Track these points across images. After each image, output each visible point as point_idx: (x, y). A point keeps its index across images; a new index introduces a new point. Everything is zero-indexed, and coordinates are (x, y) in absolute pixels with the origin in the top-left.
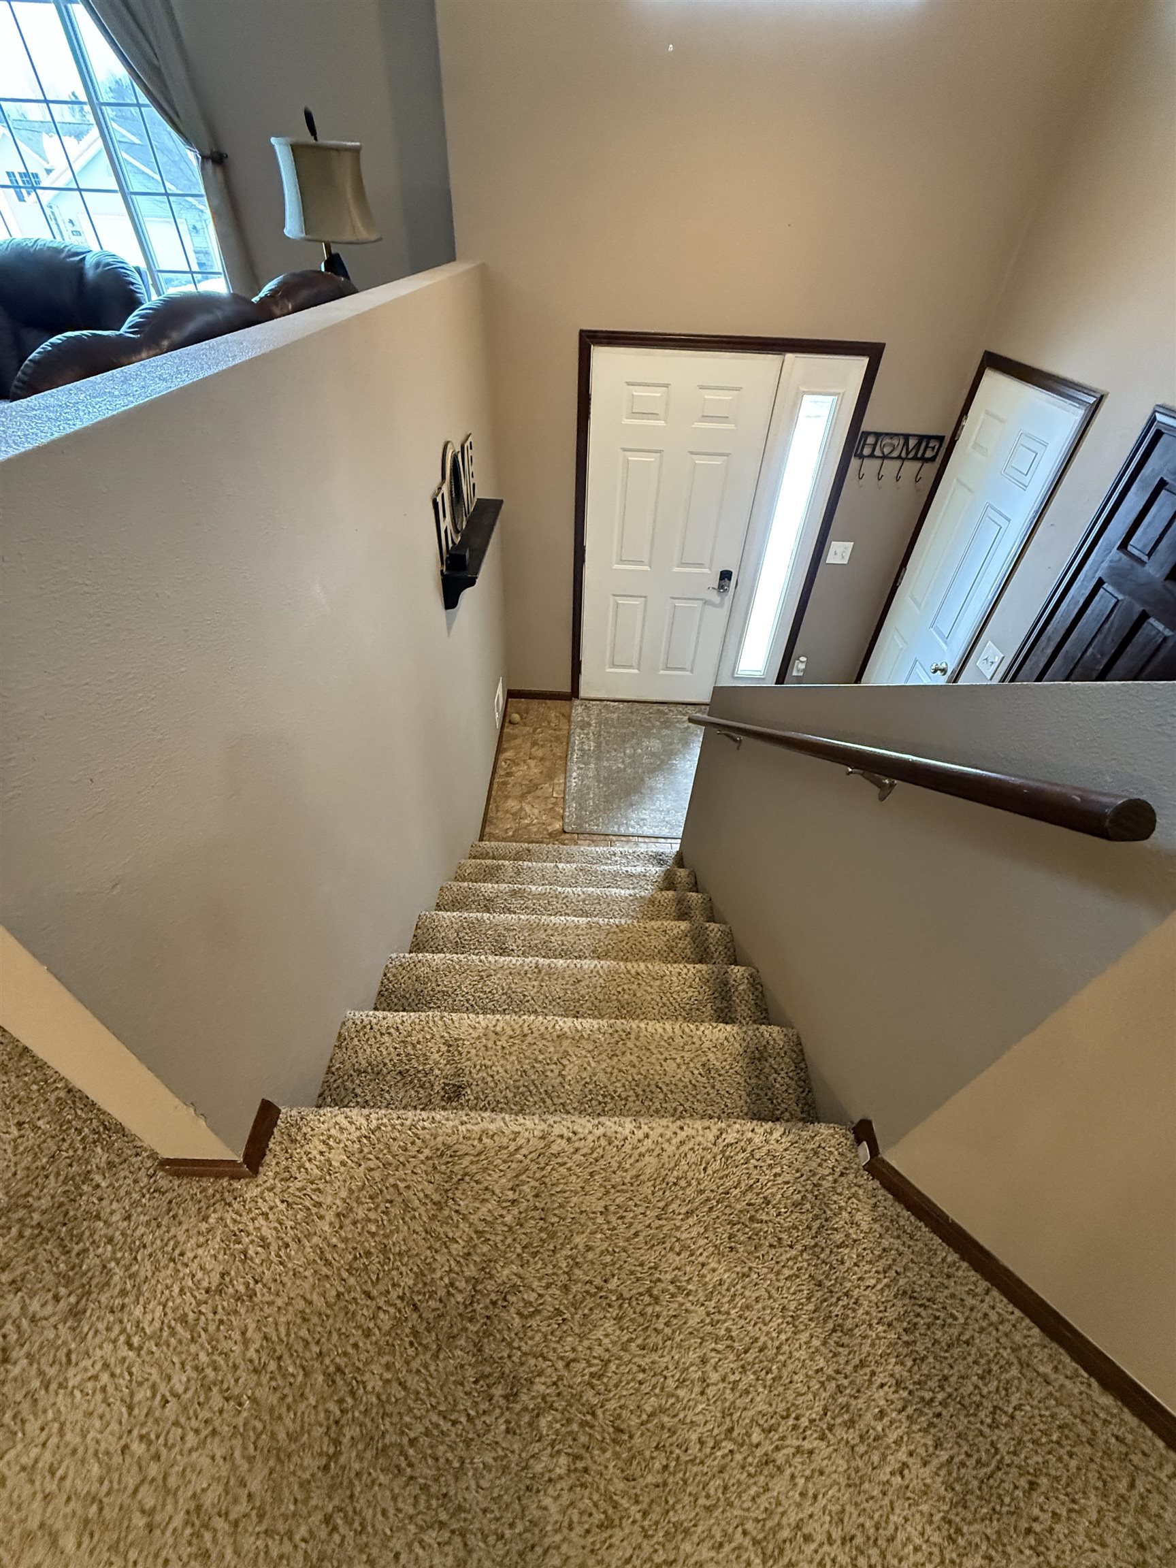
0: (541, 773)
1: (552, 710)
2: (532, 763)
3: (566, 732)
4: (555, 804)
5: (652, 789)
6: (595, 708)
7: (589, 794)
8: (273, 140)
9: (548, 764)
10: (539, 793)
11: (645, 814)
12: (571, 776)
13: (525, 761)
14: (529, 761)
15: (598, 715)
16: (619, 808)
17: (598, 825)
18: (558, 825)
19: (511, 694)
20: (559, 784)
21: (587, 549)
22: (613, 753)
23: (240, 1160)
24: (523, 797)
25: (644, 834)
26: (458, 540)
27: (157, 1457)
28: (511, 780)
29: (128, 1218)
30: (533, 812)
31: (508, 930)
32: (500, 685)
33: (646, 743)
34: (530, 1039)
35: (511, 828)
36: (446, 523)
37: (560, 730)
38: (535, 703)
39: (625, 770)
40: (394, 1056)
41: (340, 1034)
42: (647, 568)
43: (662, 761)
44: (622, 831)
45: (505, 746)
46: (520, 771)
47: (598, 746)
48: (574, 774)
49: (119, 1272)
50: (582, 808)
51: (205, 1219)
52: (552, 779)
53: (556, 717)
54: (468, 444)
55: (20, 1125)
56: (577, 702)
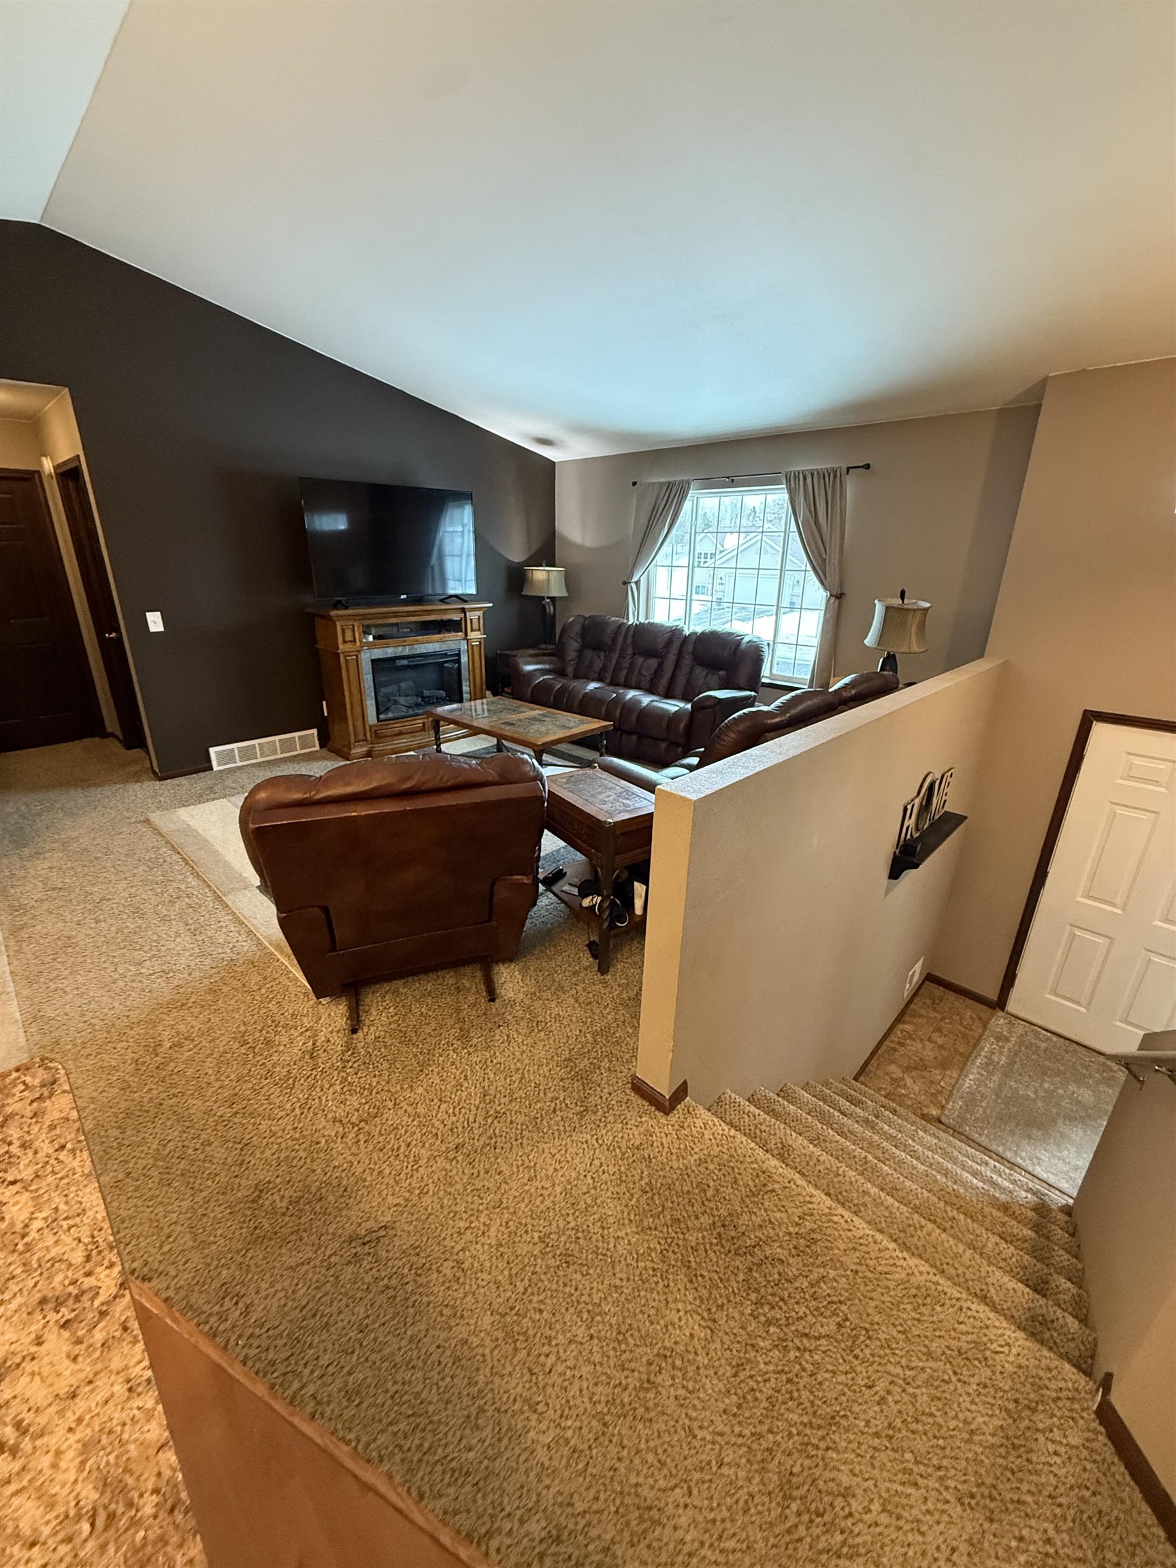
0: (935, 1058)
1: (970, 1011)
2: (929, 1045)
3: (977, 1035)
4: (940, 1092)
5: (1062, 1135)
6: (1020, 1028)
7: (981, 1101)
8: (876, 601)
9: (945, 1053)
10: (926, 1074)
11: (1045, 1156)
12: (966, 1076)
13: (922, 1040)
14: (927, 1043)
15: (1022, 1035)
16: (1012, 1133)
17: (980, 1135)
18: (935, 1112)
19: (929, 978)
20: (951, 1077)
21: (1049, 875)
22: (1026, 1079)
23: (667, 1097)
24: (908, 1069)
25: (1035, 1173)
26: (916, 835)
27: (595, 1188)
28: (902, 1049)
29: (610, 1094)
30: (913, 1086)
31: (852, 1133)
32: (921, 962)
33: (1073, 1087)
34: (841, 1178)
35: (885, 1089)
36: (911, 822)
37: (971, 1030)
38: (952, 996)
39: (1034, 1101)
40: (747, 1128)
41: (720, 1097)
42: (1119, 912)
43: (1089, 1116)
44: (1008, 1155)
45: (907, 1018)
46: (913, 1047)
47: (1011, 1063)
48: (971, 1077)
49: (600, 1113)
50: (967, 1111)
51: (641, 1117)
52: (944, 1069)
53: (972, 1018)
54: (949, 774)
55: (580, 1031)
56: (1000, 1014)
